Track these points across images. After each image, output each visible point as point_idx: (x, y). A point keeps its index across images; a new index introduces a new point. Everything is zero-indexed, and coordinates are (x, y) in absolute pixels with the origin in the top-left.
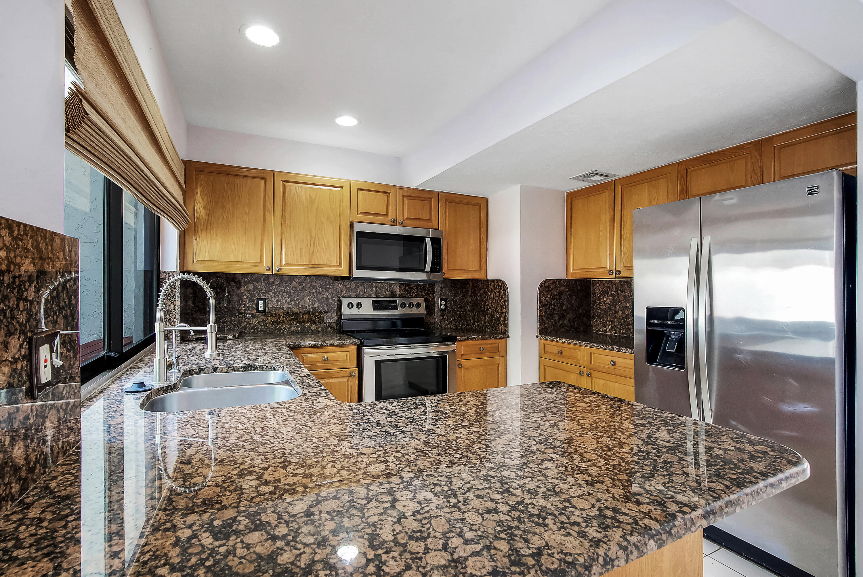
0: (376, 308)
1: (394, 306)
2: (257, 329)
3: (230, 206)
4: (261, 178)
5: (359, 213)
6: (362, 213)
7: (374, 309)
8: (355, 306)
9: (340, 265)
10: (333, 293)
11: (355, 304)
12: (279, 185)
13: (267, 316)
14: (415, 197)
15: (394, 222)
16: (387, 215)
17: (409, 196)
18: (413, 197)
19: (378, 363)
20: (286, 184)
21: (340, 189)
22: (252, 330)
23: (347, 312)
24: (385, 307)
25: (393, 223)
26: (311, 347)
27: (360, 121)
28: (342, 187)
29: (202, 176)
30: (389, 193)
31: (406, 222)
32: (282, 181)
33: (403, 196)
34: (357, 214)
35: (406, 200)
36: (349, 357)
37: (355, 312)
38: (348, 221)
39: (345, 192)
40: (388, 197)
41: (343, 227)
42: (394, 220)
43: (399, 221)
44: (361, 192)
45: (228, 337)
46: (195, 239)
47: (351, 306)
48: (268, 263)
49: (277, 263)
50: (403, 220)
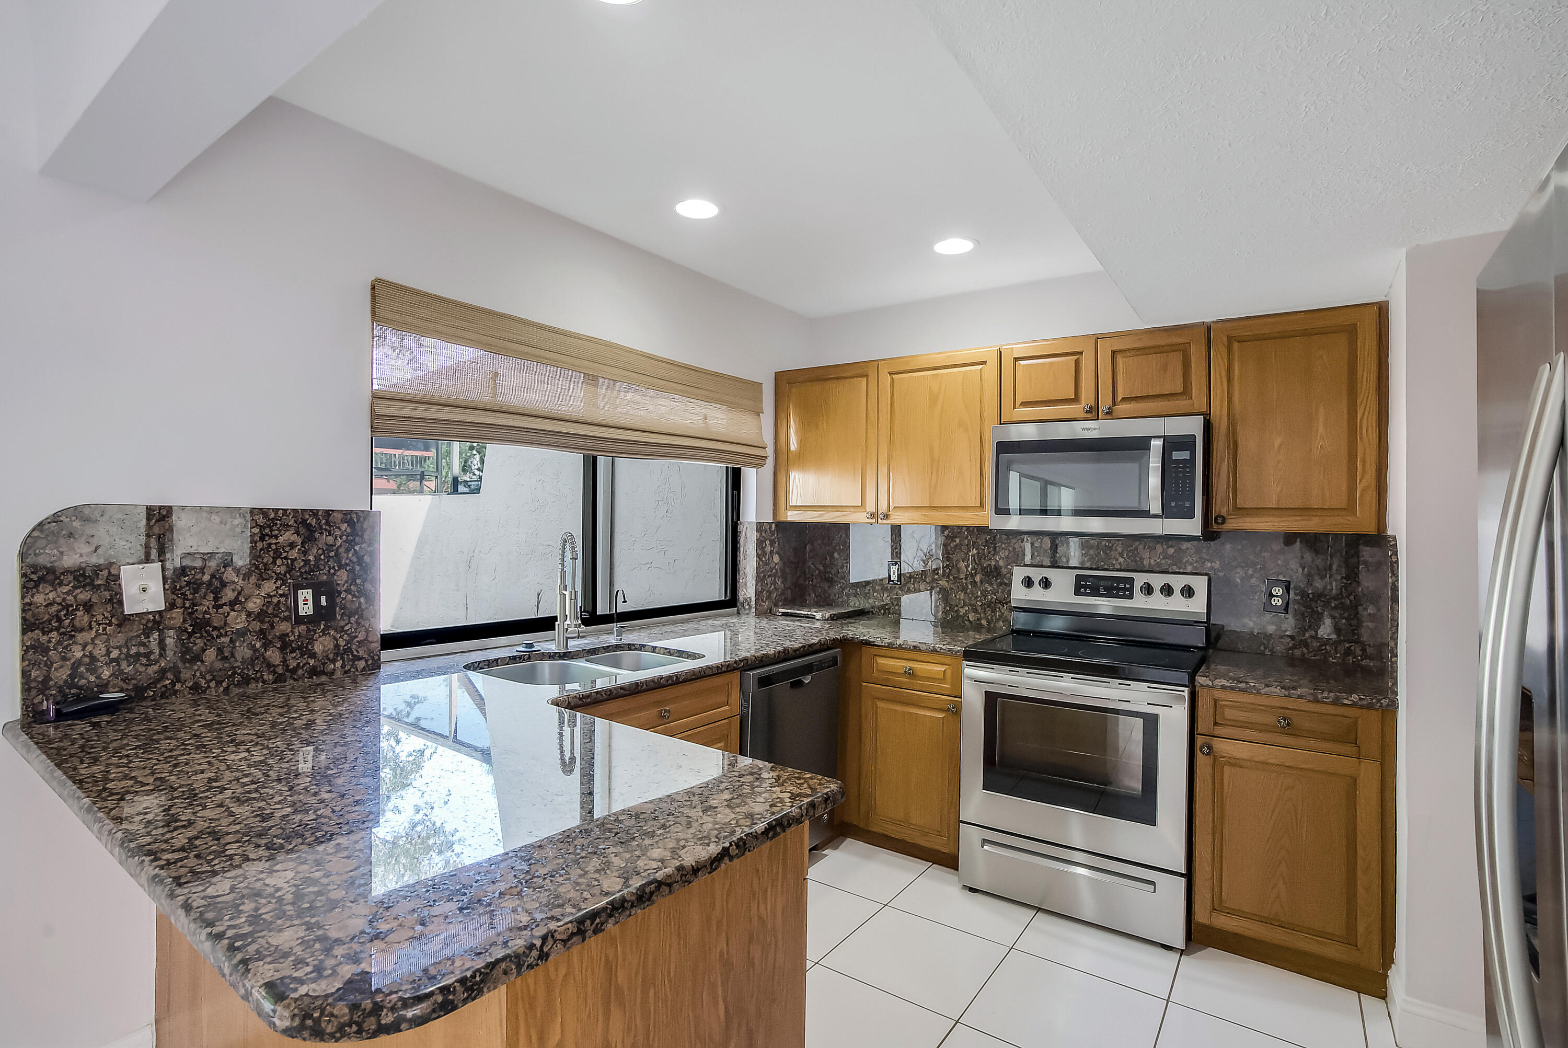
0: (1082, 590)
1: (1125, 589)
2: (889, 609)
3: (825, 425)
4: (863, 376)
5: (1018, 404)
6: (1025, 404)
7: (1077, 593)
8: (1036, 583)
9: (982, 505)
10: (1007, 557)
11: (1036, 580)
12: (886, 380)
13: (902, 591)
14: (1144, 348)
15: (1093, 412)
16: (1076, 399)
17: (1129, 350)
18: (1138, 349)
19: (991, 699)
20: (894, 376)
21: (981, 366)
22: (882, 611)
23: (1019, 594)
24: (1102, 591)
25: (1089, 415)
26: (885, 646)
27: (977, 242)
28: (984, 363)
29: (794, 390)
30: (1081, 353)
31: (1122, 408)
32: (890, 374)
33: (1113, 353)
34: (1015, 408)
35: (1120, 360)
36: (949, 673)
37: (1037, 595)
38: (996, 420)
39: (991, 371)
40: (1077, 362)
41: (988, 435)
42: (1091, 408)
43: (1103, 408)
44: (1022, 362)
45: (818, 616)
46: (788, 477)
47: (1028, 582)
48: (871, 507)
49: (883, 507)
50: (1114, 404)
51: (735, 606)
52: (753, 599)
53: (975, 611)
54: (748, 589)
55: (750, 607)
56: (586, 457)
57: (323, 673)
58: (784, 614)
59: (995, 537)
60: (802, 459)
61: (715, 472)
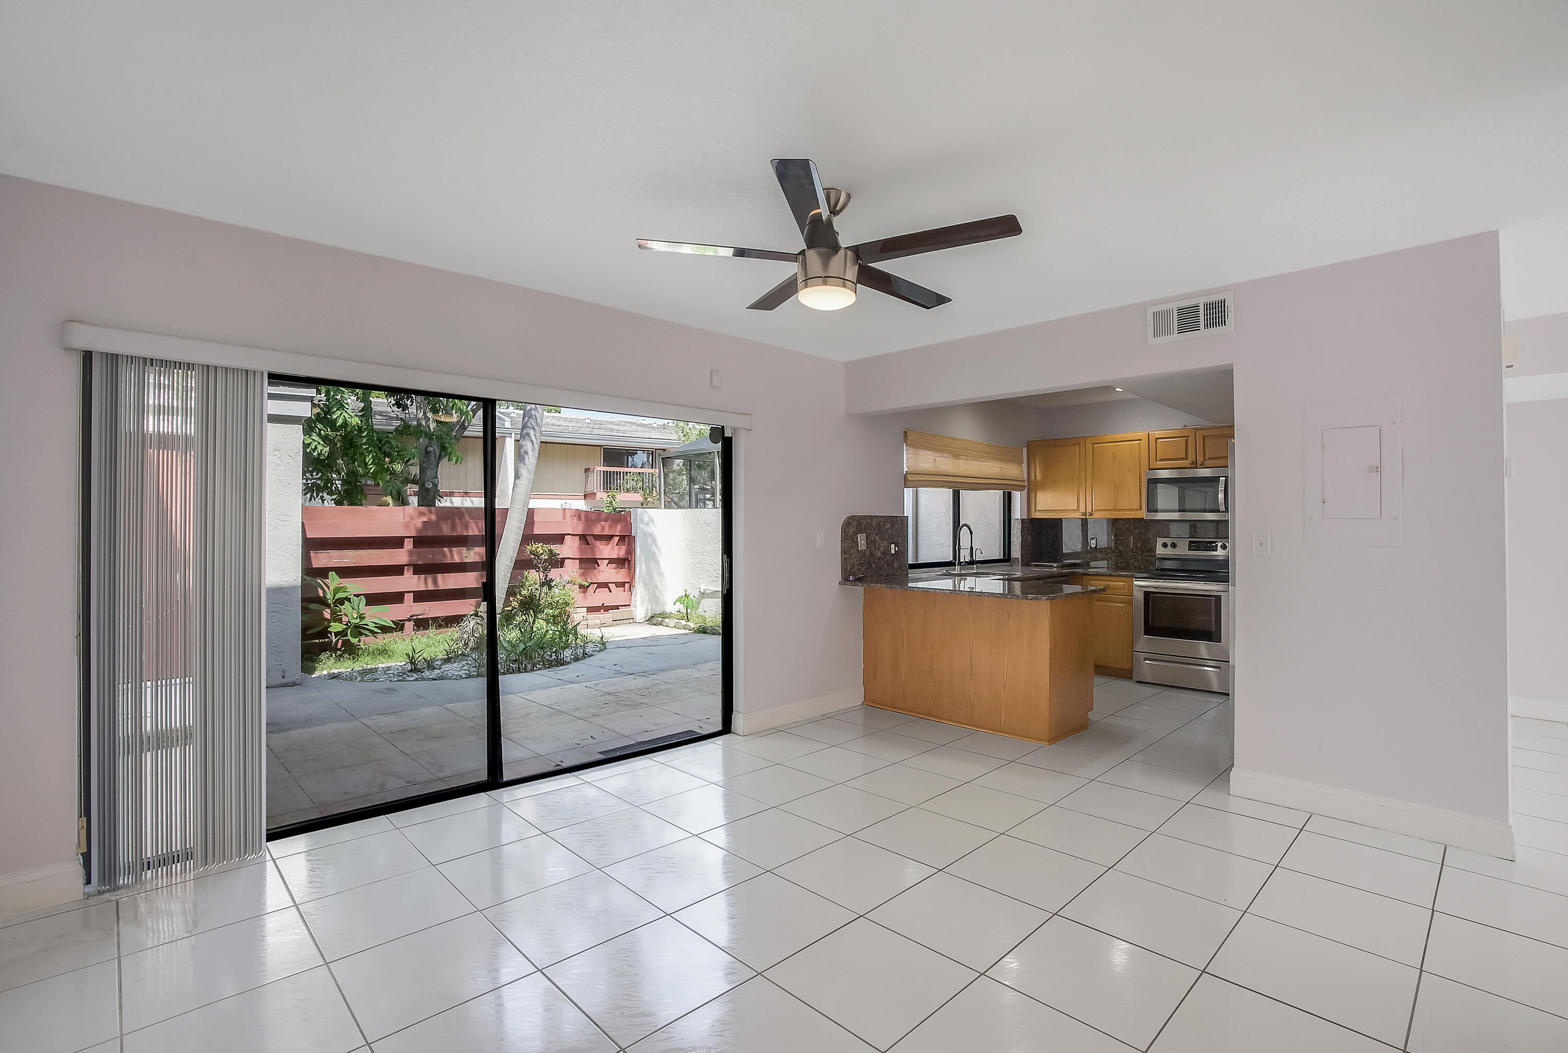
0: (1191, 548)
1: (1213, 547)
3: (1057, 469)
4: (1077, 445)
5: (1158, 460)
6: (1161, 460)
7: (1189, 549)
8: (1169, 546)
9: (1141, 508)
10: (1154, 533)
11: (1169, 544)
12: (1089, 447)
13: (1099, 551)
14: (1218, 435)
15: (1194, 464)
16: (1186, 458)
17: (1211, 436)
18: (1215, 436)
19: (1147, 595)
20: (1094, 445)
21: (1139, 441)
23: (1160, 551)
24: (1202, 548)
25: (1193, 466)
28: (1141, 440)
29: (1039, 451)
30: (1188, 436)
31: (1207, 463)
32: (1092, 444)
33: (1204, 437)
34: (1156, 461)
35: (1207, 441)
36: (1126, 586)
37: (1169, 551)
38: (1147, 468)
39: (1144, 443)
40: (1187, 441)
41: (1143, 475)
42: (1193, 462)
43: (1199, 463)
44: (1159, 440)
45: (1055, 565)
46: (1036, 495)
47: (1165, 545)
48: (1082, 510)
49: (1089, 510)
50: (1204, 460)
51: (1009, 561)
52: (1020, 558)
53: (1138, 561)
54: (1016, 552)
55: (1018, 561)
56: (954, 491)
57: (896, 575)
58: (1036, 565)
59: (1147, 524)
60: (1044, 485)
61: (997, 496)
